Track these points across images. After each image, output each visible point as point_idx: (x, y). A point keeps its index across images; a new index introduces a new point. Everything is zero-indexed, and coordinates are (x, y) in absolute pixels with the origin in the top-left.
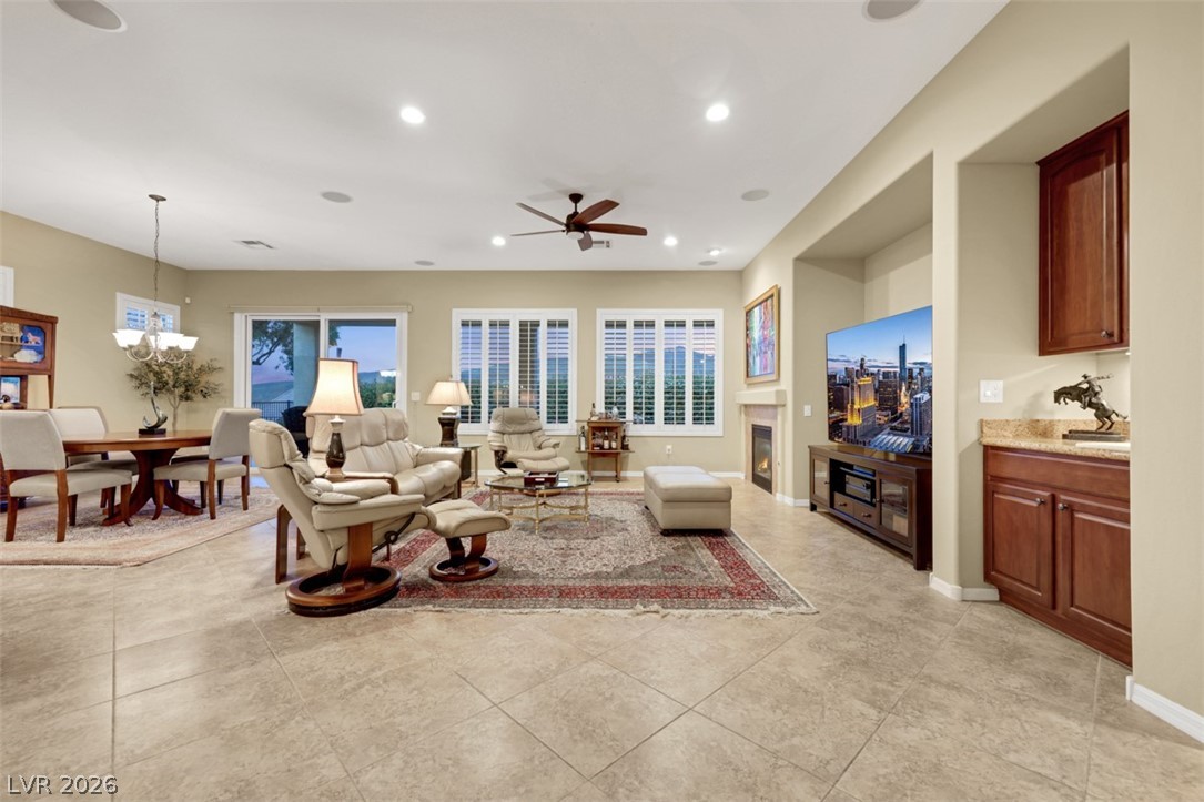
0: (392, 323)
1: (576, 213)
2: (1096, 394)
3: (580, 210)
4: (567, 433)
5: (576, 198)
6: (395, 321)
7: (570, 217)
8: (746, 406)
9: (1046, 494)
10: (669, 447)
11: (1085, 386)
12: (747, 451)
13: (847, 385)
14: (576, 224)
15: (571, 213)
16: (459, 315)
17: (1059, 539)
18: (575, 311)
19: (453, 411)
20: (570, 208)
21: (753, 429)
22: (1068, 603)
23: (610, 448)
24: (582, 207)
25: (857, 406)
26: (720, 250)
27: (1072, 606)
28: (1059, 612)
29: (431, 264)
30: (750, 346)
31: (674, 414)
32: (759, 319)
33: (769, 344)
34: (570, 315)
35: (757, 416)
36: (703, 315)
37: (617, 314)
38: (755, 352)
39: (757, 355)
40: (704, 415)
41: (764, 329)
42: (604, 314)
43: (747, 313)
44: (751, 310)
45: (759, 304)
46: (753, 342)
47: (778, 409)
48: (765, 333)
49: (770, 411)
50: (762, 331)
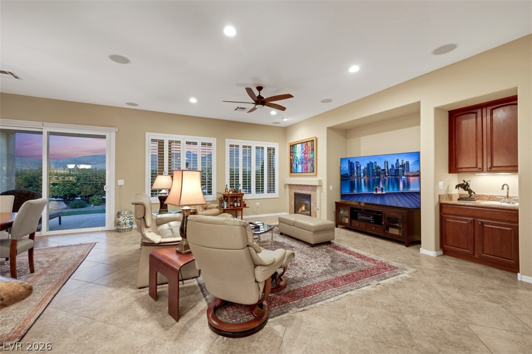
0: (104, 137)
1: (260, 96)
2: (469, 186)
4: (211, 200)
6: (105, 136)
8: (289, 185)
9: (472, 219)
10: (258, 204)
11: (465, 184)
12: (290, 204)
16: (150, 136)
17: (476, 233)
18: (215, 139)
19: (165, 192)
21: (295, 195)
22: (482, 252)
23: (237, 206)
24: (264, 94)
26: (288, 118)
27: (483, 253)
28: (476, 256)
29: (136, 105)
30: (293, 160)
31: (260, 189)
32: (300, 149)
33: (309, 160)
34: (213, 140)
35: (299, 189)
36: (271, 145)
37: (235, 142)
38: (298, 163)
39: (299, 164)
40: (271, 189)
41: (305, 154)
42: (229, 142)
43: (291, 146)
44: (294, 145)
45: (301, 143)
46: (295, 158)
47: (317, 187)
48: (306, 155)
49: (310, 188)
50: (303, 154)
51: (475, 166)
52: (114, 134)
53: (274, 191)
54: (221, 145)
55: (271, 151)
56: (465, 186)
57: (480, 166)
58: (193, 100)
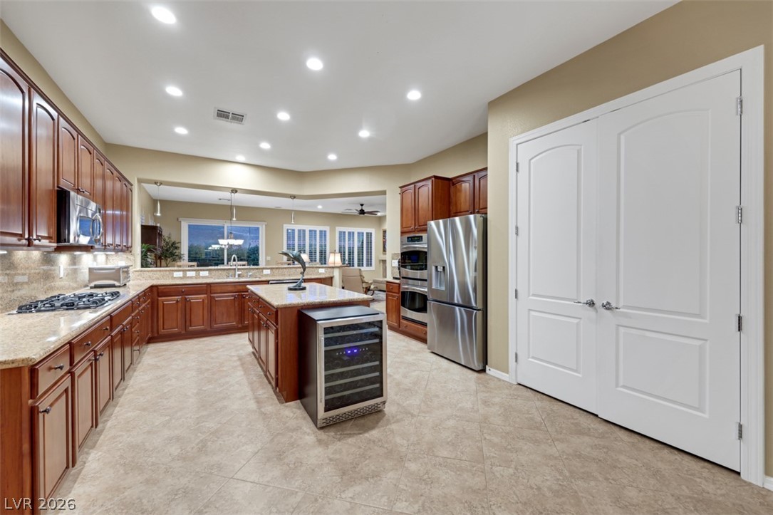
6: (259, 228)
18: (329, 227)
31: (361, 263)
34: (327, 228)
36: (369, 230)
37: (343, 229)
40: (369, 264)
42: (339, 229)
43: (383, 231)
52: (264, 226)
53: (371, 265)
54: (333, 231)
55: (369, 235)
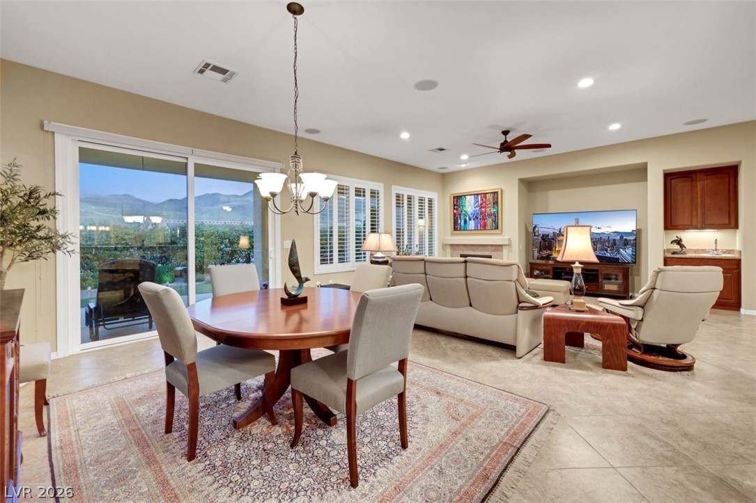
1: (506, 141)
2: (682, 242)
3: (509, 140)
5: (506, 133)
7: (502, 144)
8: (451, 245)
11: (679, 239)
13: (553, 239)
14: (507, 147)
15: (503, 141)
20: (502, 138)
24: (510, 138)
25: (557, 249)
30: (460, 215)
32: (473, 202)
33: (490, 215)
35: (469, 250)
38: (467, 218)
39: (470, 219)
41: (481, 208)
42: (396, 189)
43: (454, 197)
44: (461, 196)
45: (474, 195)
46: (463, 212)
47: (504, 247)
48: (483, 209)
49: (489, 247)
50: (478, 208)
51: (689, 223)
56: (679, 242)
57: (694, 223)
58: (405, 135)
